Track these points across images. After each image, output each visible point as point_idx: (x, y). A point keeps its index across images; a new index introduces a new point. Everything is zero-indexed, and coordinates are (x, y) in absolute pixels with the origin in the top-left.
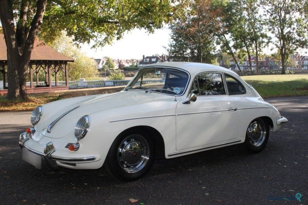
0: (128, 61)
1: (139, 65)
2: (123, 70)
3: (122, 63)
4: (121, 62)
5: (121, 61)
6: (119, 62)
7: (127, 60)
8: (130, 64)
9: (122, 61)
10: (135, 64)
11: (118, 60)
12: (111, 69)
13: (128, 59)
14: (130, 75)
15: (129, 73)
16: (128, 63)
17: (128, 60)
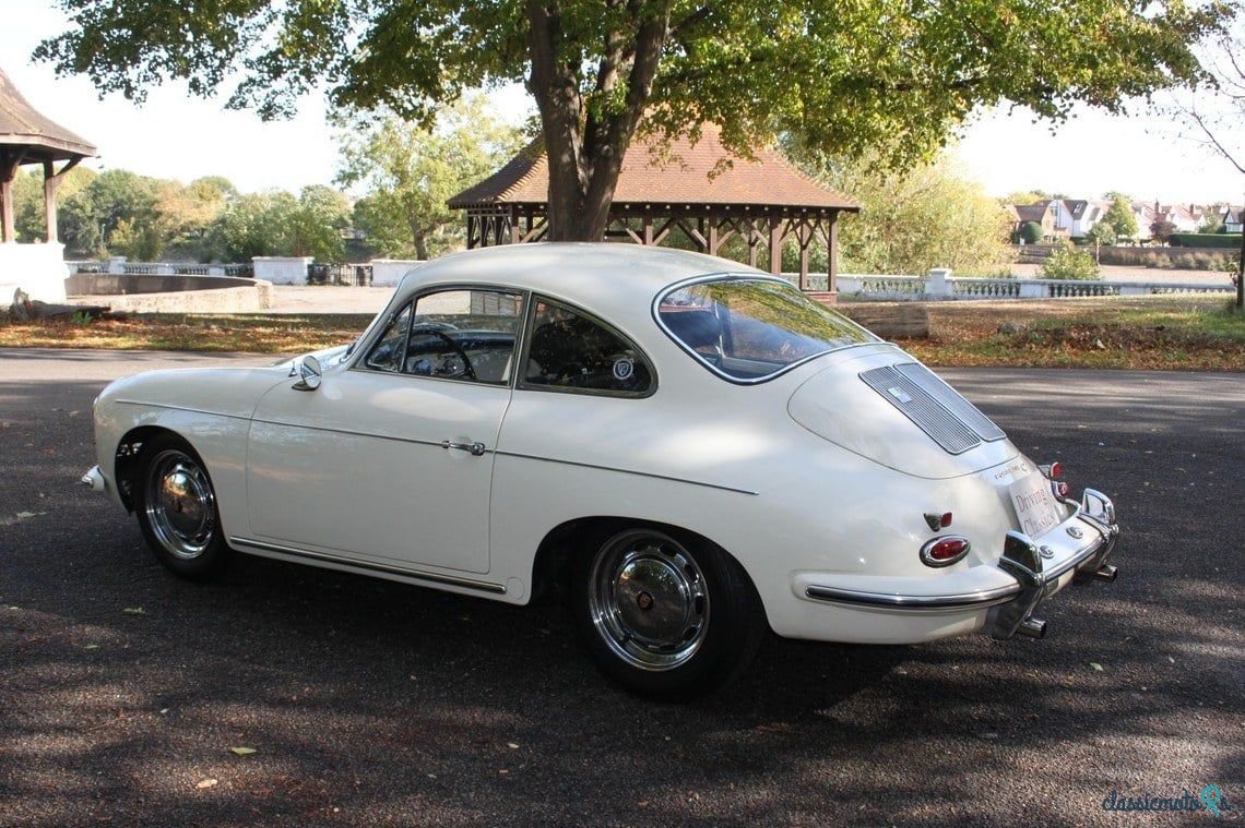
0: (1195, 212)
1: (1231, 228)
2: (1166, 245)
3: (1172, 216)
4: (1165, 215)
5: (1167, 210)
6: (1157, 213)
7: (1192, 207)
8: (1203, 222)
9: (1172, 212)
10: (1219, 223)
11: (1157, 204)
12: (1124, 236)
13: (1196, 204)
14: (1193, 264)
15: (1189, 257)
16: (1196, 218)
17: (1199, 208)
